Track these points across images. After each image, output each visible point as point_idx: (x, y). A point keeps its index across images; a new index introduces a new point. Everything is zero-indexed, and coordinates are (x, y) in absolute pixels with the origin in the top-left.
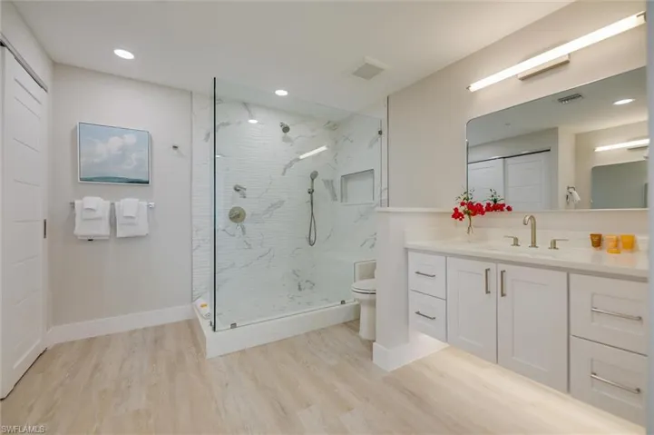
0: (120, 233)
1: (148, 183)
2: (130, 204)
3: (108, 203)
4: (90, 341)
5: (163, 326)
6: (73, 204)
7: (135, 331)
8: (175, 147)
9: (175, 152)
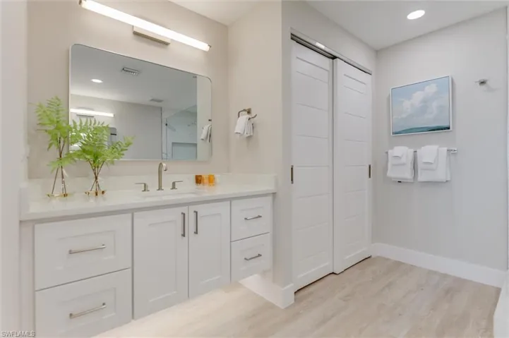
0: (421, 178)
1: (449, 128)
2: (431, 152)
3: (412, 150)
4: (398, 264)
5: (465, 281)
6: (387, 153)
7: (435, 273)
8: (483, 83)
9: (483, 87)
